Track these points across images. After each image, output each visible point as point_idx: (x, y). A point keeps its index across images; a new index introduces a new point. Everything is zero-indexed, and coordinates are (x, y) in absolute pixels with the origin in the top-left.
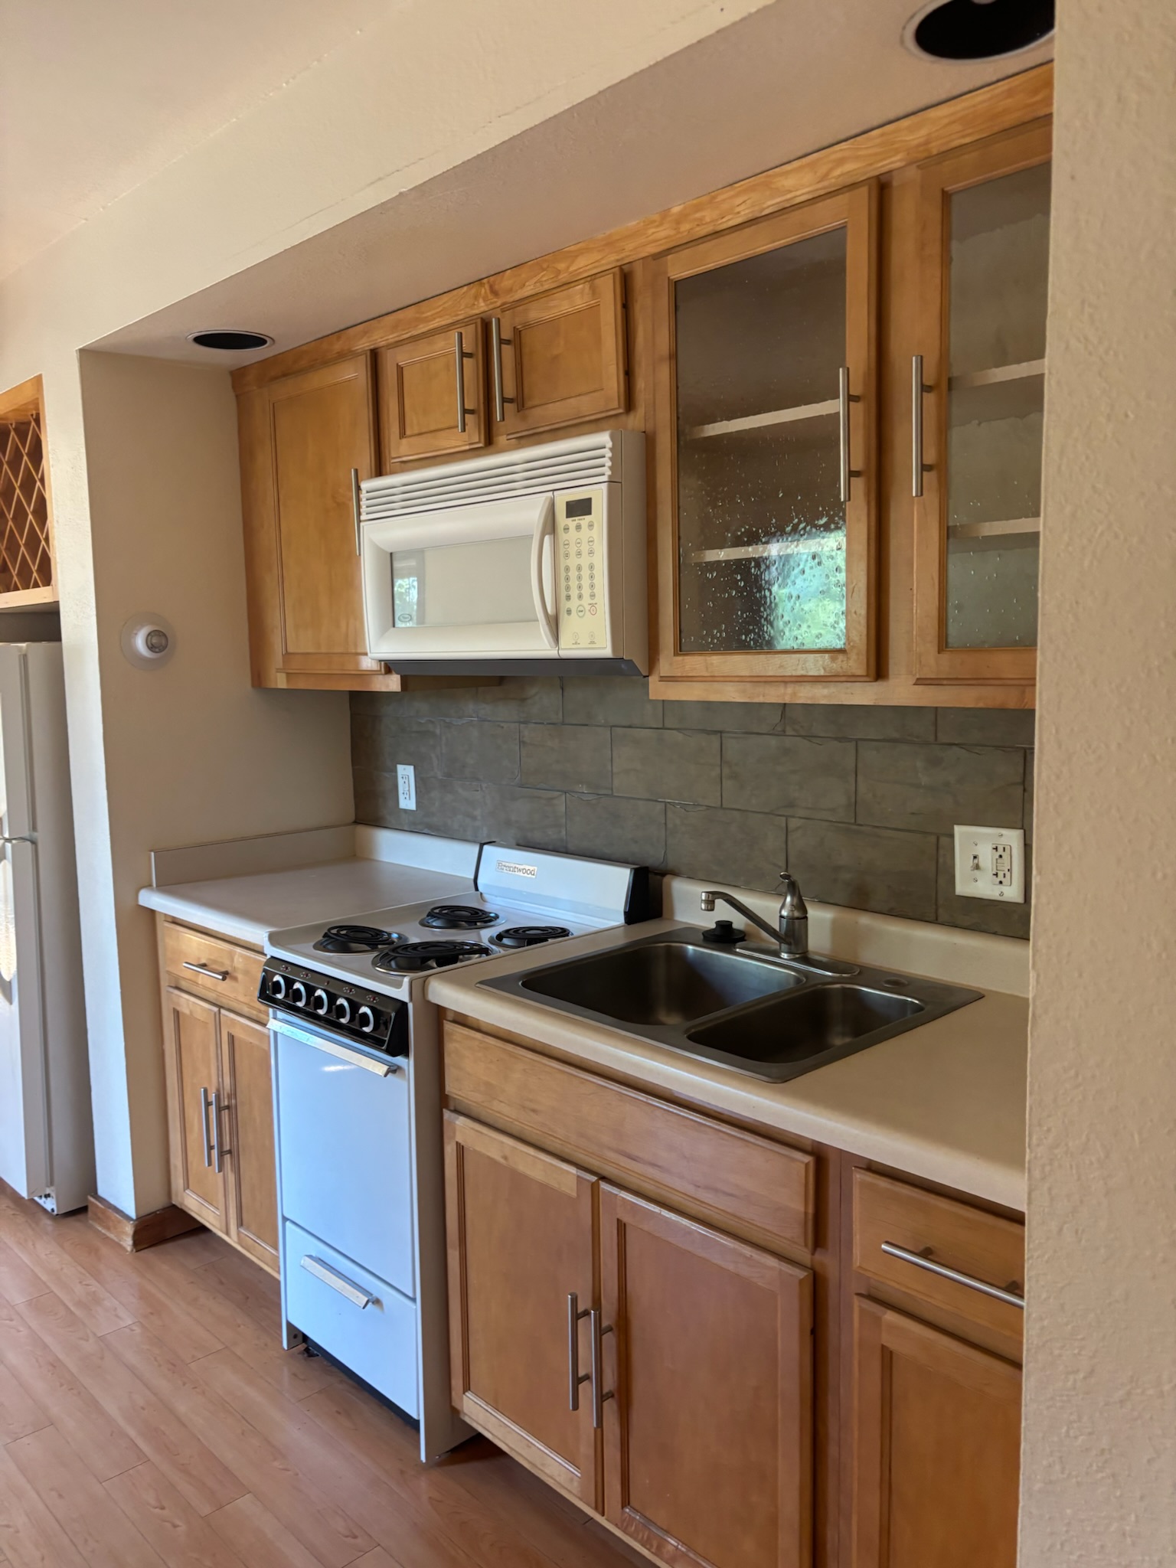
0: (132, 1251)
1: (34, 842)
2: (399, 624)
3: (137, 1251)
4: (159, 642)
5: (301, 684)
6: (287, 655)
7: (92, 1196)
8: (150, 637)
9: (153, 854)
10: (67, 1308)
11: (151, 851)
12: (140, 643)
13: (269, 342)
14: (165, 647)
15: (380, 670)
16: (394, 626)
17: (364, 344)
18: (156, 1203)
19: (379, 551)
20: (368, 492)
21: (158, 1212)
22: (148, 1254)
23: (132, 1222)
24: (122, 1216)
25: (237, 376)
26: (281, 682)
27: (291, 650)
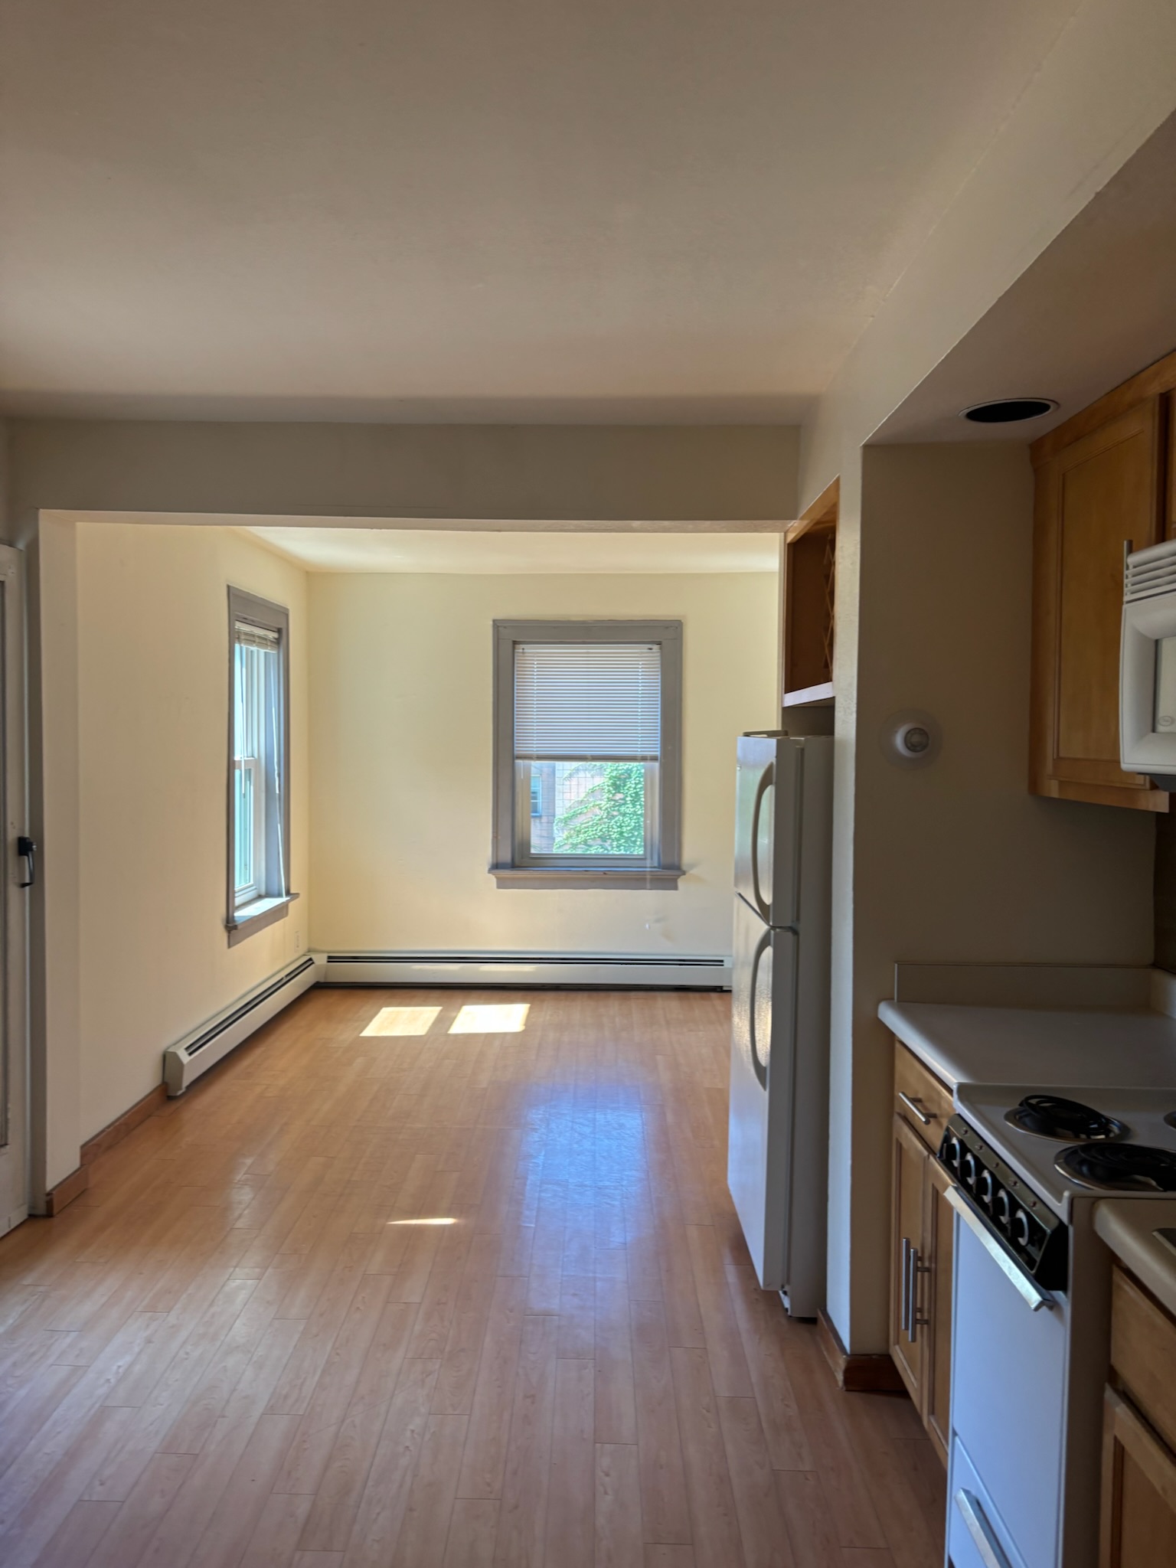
0: (842, 1388)
1: (795, 932)
2: (1160, 728)
3: (847, 1390)
4: (921, 741)
5: (1071, 795)
6: (1059, 759)
7: (820, 1309)
8: (909, 735)
9: (896, 965)
10: (760, 1422)
11: (896, 962)
12: (899, 741)
13: (1053, 407)
14: (925, 747)
15: (1144, 785)
16: (1154, 730)
17: (1155, 389)
18: (872, 1346)
19: (1141, 638)
20: (1135, 567)
21: (874, 1357)
22: (856, 1398)
23: (844, 1356)
24: (838, 1345)
25: (1036, 448)
26: (1053, 790)
27: (1062, 755)
